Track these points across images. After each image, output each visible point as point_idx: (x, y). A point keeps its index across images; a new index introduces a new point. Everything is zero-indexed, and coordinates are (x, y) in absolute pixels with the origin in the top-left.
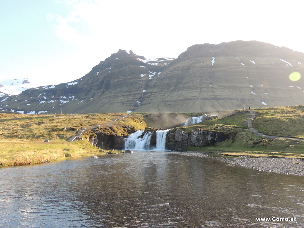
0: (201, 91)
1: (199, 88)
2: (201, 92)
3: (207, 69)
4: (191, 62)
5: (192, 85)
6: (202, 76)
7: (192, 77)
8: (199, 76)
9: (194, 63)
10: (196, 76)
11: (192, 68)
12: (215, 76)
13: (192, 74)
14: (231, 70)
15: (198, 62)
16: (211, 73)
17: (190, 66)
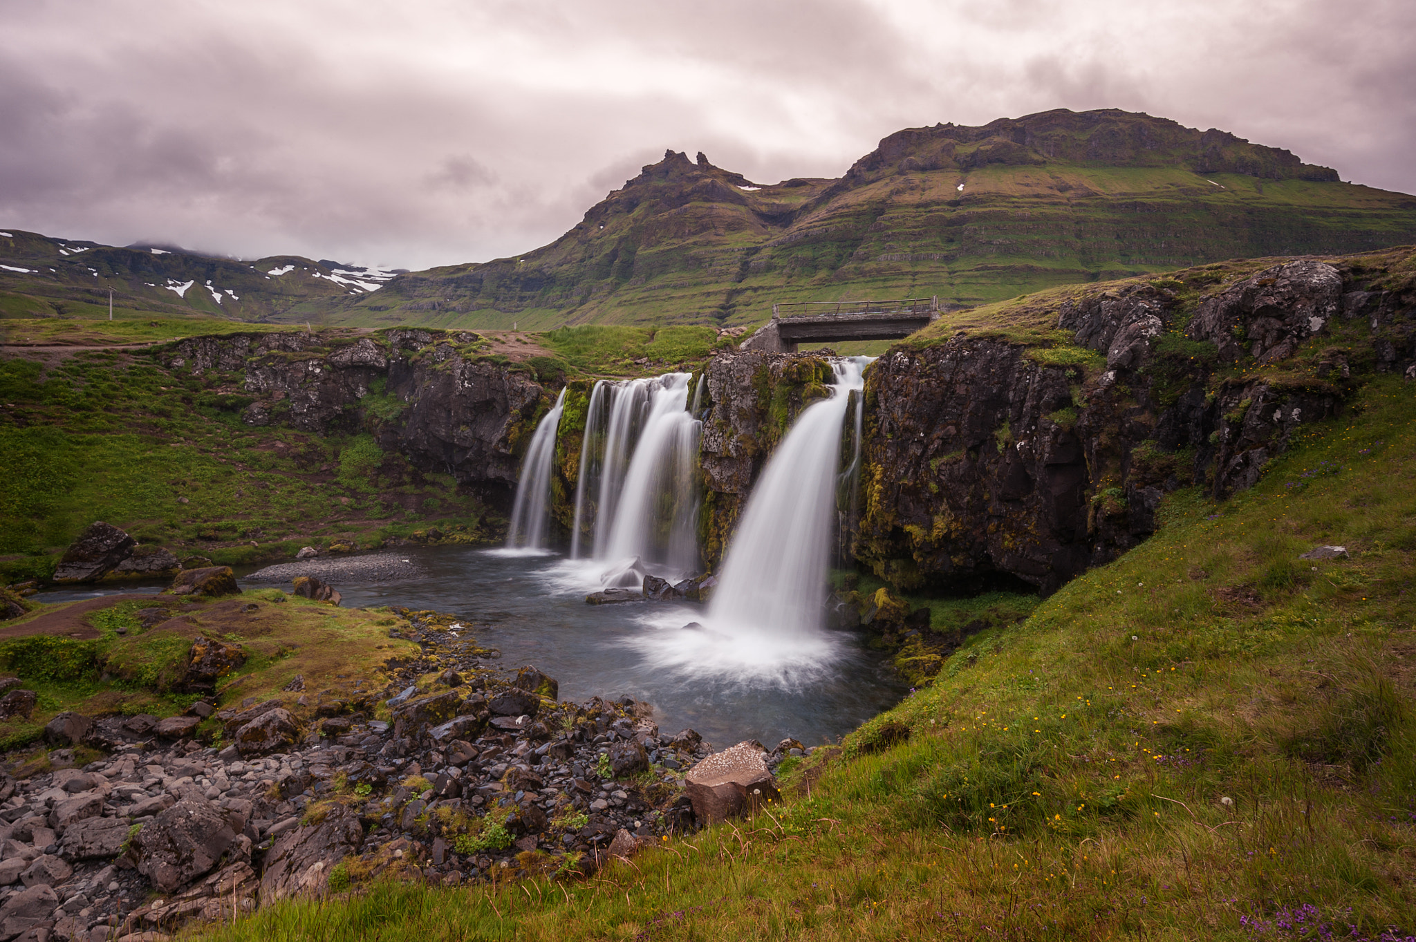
0: (915, 283)
1: (907, 273)
2: (912, 286)
3: (938, 211)
4: (888, 189)
5: (884, 264)
6: (920, 233)
7: (889, 236)
8: (913, 234)
9: (899, 192)
10: (900, 233)
11: (891, 206)
12: (966, 233)
13: (888, 228)
14: (1020, 212)
15: (912, 189)
16: (951, 223)
17: (883, 202)
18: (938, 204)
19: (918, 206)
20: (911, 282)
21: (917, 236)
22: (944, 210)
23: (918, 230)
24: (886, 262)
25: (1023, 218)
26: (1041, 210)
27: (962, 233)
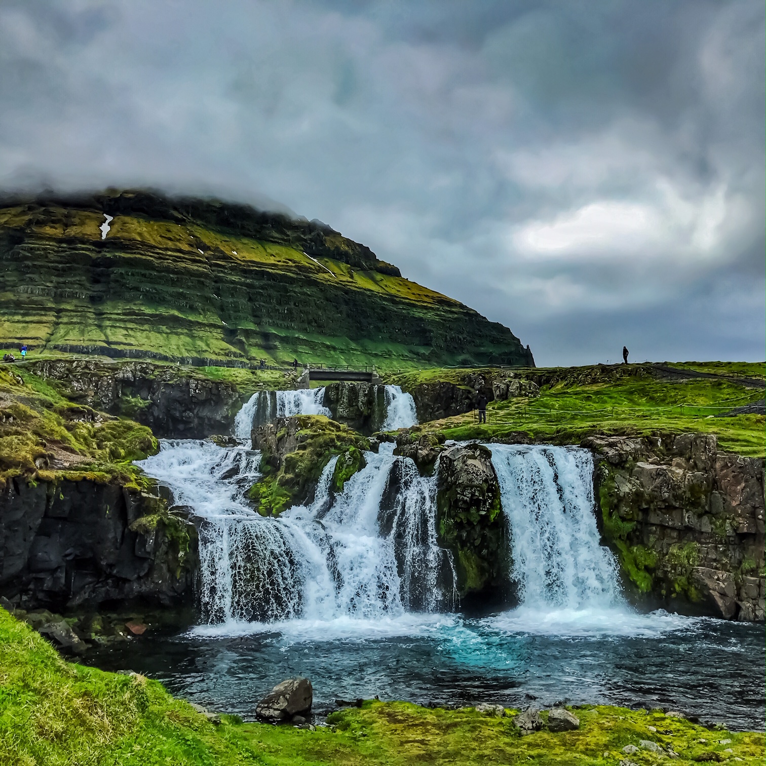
0: (60, 320)
1: (50, 309)
2: (57, 324)
3: (83, 249)
4: (27, 218)
5: (24, 297)
6: (64, 270)
7: (28, 267)
8: (56, 269)
9: (40, 223)
10: (41, 266)
11: (30, 236)
12: (112, 276)
13: (26, 258)
14: (165, 263)
15: (53, 222)
16: (95, 264)
17: (22, 230)
18: (83, 243)
19: (60, 241)
20: (54, 319)
21: (61, 273)
22: (88, 250)
23: (60, 266)
24: (26, 295)
25: (168, 270)
26: (184, 265)
27: (108, 275)
